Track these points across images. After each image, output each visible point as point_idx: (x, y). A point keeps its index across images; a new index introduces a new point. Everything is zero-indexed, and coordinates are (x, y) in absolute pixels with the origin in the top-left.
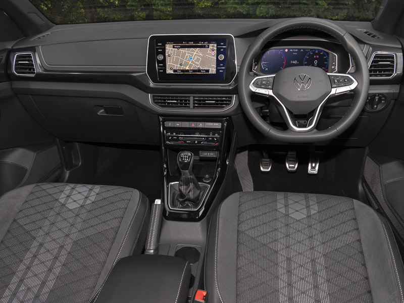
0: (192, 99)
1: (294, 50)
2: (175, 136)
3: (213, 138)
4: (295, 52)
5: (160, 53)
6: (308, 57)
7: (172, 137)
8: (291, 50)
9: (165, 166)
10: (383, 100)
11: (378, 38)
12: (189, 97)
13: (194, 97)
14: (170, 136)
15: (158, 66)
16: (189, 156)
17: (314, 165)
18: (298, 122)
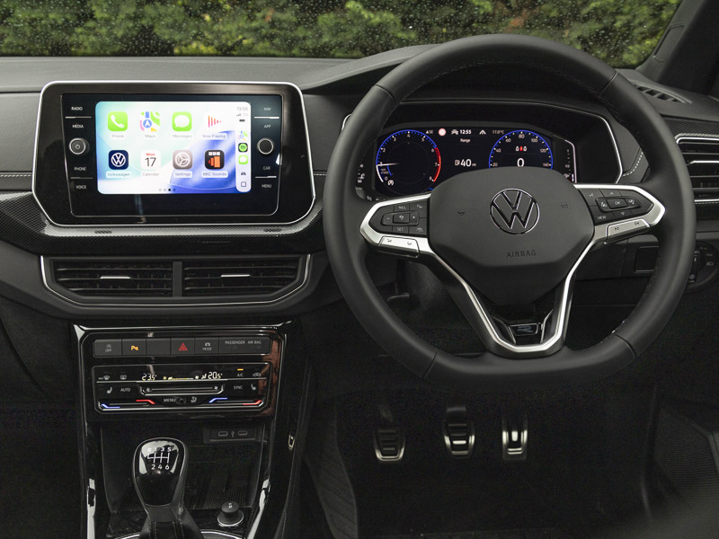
0: (177, 268)
1: (463, 132)
2: (125, 385)
3: (246, 385)
4: (466, 137)
5: (77, 133)
6: (499, 151)
7: (117, 388)
8: (455, 132)
9: (92, 484)
10: (709, 259)
11: (675, 100)
12: (170, 263)
13: (185, 264)
14: (107, 386)
15: (72, 172)
16: (173, 454)
17: (515, 435)
18: (515, 329)
